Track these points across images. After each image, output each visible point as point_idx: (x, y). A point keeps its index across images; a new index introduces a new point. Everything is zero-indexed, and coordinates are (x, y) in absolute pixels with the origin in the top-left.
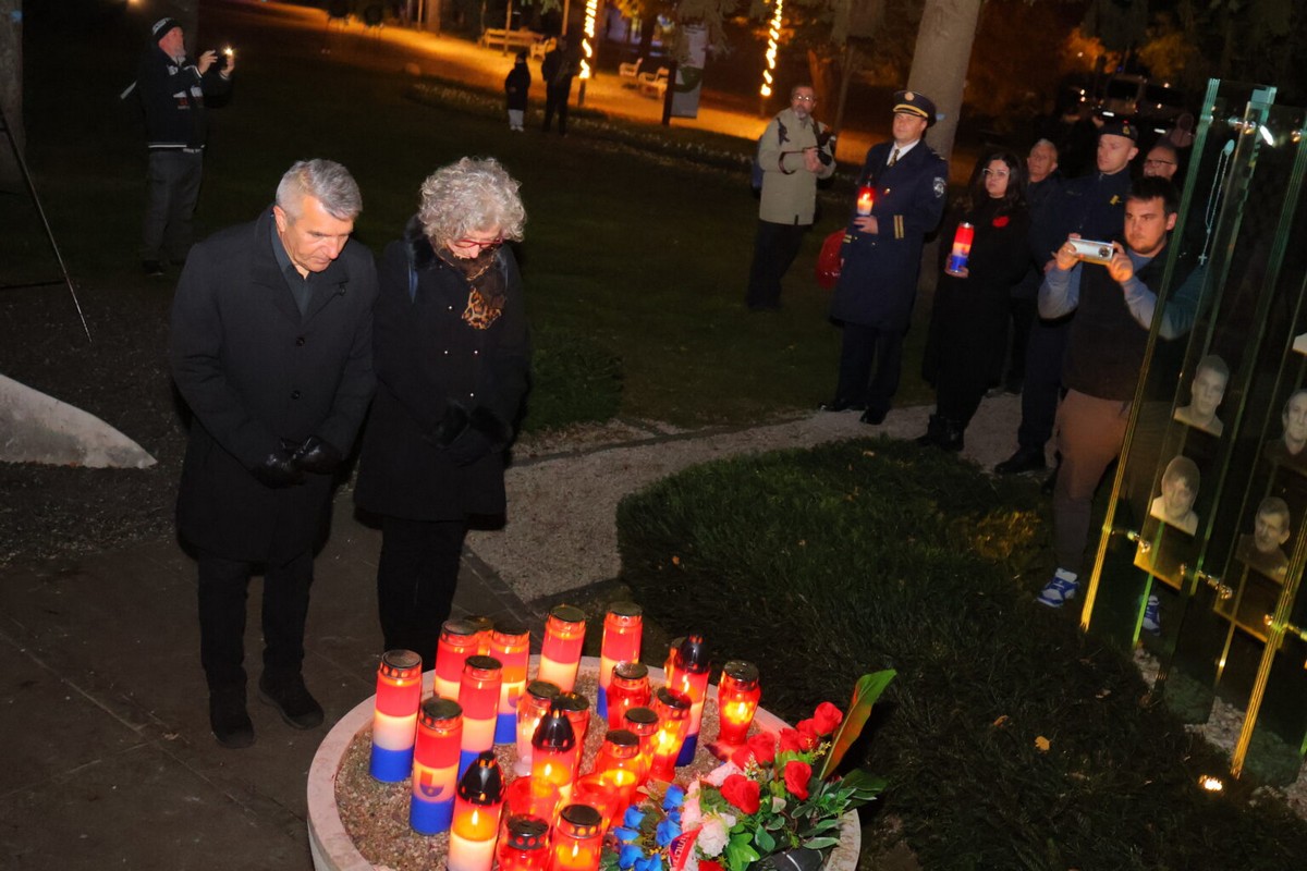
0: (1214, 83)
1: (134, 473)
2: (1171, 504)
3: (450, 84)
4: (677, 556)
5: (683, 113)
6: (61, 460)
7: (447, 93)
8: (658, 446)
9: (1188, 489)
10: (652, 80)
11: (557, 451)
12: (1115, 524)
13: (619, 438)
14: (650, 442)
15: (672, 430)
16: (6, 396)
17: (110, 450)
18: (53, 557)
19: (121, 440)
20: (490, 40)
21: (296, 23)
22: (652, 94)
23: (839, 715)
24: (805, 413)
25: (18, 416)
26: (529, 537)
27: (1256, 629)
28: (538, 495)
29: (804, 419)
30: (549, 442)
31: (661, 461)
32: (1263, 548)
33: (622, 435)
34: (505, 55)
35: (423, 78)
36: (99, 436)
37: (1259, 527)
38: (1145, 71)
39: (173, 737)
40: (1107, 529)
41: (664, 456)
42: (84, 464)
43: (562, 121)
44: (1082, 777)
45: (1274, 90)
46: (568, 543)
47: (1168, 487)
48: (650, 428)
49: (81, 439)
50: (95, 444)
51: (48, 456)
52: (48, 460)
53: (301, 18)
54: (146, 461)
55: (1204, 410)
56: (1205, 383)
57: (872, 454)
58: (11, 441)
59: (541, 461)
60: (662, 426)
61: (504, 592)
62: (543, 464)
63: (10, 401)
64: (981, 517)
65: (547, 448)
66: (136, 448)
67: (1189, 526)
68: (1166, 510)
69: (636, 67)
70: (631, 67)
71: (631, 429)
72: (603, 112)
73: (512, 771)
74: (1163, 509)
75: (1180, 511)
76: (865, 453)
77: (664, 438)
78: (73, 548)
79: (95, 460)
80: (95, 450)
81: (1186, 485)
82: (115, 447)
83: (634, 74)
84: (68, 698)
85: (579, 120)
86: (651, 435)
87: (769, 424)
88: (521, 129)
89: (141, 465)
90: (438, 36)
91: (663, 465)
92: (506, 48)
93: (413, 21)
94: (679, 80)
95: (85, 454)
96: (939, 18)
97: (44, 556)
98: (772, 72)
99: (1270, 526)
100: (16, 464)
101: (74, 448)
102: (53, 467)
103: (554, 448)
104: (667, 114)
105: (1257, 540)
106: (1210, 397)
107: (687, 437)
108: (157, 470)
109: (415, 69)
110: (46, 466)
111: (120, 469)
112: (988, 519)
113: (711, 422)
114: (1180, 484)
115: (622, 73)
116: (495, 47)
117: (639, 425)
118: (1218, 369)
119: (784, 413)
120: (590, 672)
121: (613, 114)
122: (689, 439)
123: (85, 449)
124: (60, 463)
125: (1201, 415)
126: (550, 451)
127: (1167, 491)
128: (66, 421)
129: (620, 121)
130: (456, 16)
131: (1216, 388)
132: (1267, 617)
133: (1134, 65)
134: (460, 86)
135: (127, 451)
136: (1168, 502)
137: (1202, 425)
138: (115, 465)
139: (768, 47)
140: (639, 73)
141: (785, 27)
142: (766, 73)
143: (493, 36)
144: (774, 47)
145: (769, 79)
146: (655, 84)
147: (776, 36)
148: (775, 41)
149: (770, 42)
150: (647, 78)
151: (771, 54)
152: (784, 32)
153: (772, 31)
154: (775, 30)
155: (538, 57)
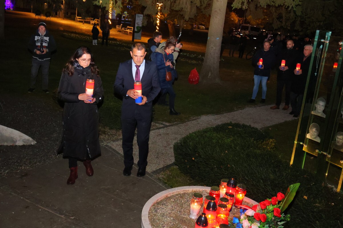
0: (318, 31)
1: (31, 146)
2: (312, 135)
3: (72, 32)
4: (193, 157)
5: (137, 38)
6: (10, 144)
7: (73, 35)
8: (165, 128)
9: (316, 131)
10: (126, 29)
12: (298, 141)
13: (154, 127)
14: (163, 128)
15: (167, 124)
17: (23, 140)
18: (19, 171)
19: (26, 137)
20: (79, 20)
21: (24, 17)
22: (126, 33)
23: (283, 195)
24: (198, 117)
27: (338, 164)
29: (199, 119)
31: (168, 132)
32: (338, 144)
33: (155, 126)
34: (83, 24)
35: (64, 31)
36: (20, 136)
37: (337, 139)
38: (249, 23)
39: (73, 218)
40: (296, 142)
41: (168, 131)
42: (16, 144)
43: (107, 42)
44: (318, 205)
45: (331, 32)
46: (153, 156)
47: (311, 131)
48: (162, 124)
49: (15, 138)
50: (19, 139)
51: (6, 143)
52: (6, 144)
53: (25, 15)
54: (34, 143)
55: (319, 111)
56: (319, 105)
57: (231, 127)
60: (164, 123)
64: (263, 141)
66: (30, 139)
67: (318, 140)
68: (311, 136)
69: (121, 26)
70: (119, 26)
71: (157, 124)
72: (116, 38)
73: (189, 217)
74: (310, 136)
75: (314, 137)
76: (229, 127)
77: (167, 126)
78: (23, 168)
79: (19, 143)
80: (19, 140)
81: (316, 130)
82: (24, 139)
83: (120, 28)
84: (40, 210)
85: (111, 41)
86: (163, 126)
87: (190, 121)
88: (96, 44)
89: (32, 144)
90: (63, 19)
91: (168, 133)
92: (84, 22)
93: (56, 15)
94: (136, 30)
95: (16, 142)
96: (216, 13)
97: (16, 171)
98: (158, 26)
99: (340, 139)
101: (13, 140)
102: (7, 146)
104: (133, 38)
105: (336, 143)
106: (321, 108)
107: (172, 125)
108: (37, 145)
109: (62, 29)
110: (5, 146)
111: (27, 145)
112: (265, 142)
113: (176, 121)
114: (314, 130)
115: (117, 28)
117: (159, 123)
118: (323, 101)
119: (193, 117)
120: (196, 190)
121: (118, 39)
122: (172, 126)
123: (16, 140)
125: (319, 113)
127: (310, 131)
128: (10, 133)
129: (121, 41)
130: (68, 14)
131: (322, 106)
132: (341, 161)
133: (246, 22)
134: (76, 33)
135: (28, 140)
136: (311, 134)
137: (319, 115)
138: (25, 144)
139: (157, 20)
140: (122, 28)
141: (161, 14)
142: (157, 27)
143: (79, 18)
144: (159, 20)
145: (158, 28)
146: (126, 30)
147: (159, 17)
148: (159, 18)
149: (158, 18)
150: (124, 29)
151: (158, 22)
152: (161, 16)
153: (158, 16)
154: (159, 15)
155: (92, 24)
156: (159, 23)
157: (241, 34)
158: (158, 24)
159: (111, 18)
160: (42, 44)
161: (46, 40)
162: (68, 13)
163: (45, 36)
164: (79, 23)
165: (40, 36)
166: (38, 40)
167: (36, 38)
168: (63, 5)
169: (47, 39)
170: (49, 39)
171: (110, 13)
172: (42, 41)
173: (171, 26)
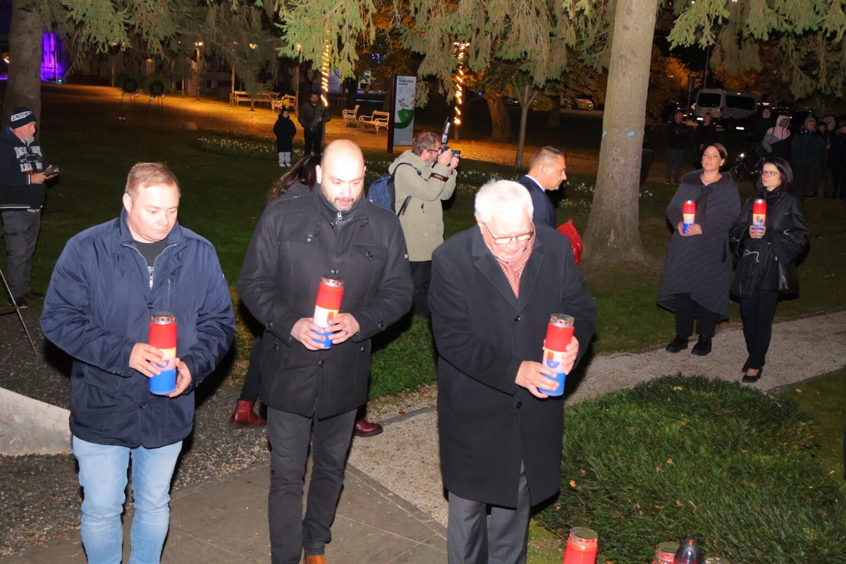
3: (222, 135)
4: (571, 479)
5: (402, 143)
6: (55, 451)
7: (223, 142)
10: (369, 119)
11: (417, 408)
16: (8, 404)
20: (239, 99)
21: (93, 98)
22: (372, 130)
25: (18, 419)
26: (425, 476)
28: (418, 443)
30: (409, 402)
34: (252, 110)
35: (201, 132)
38: (720, 85)
51: (44, 448)
52: (44, 451)
53: (93, 94)
57: (680, 388)
58: (15, 439)
59: (410, 417)
61: (428, 521)
62: (412, 418)
63: (11, 408)
64: (778, 428)
65: (409, 406)
69: (355, 111)
70: (350, 111)
76: (675, 389)
83: (354, 116)
88: (288, 165)
90: (198, 100)
92: (252, 105)
93: (179, 91)
94: (397, 120)
96: (624, 62)
97: (72, 527)
100: (19, 458)
101: (63, 439)
102: (48, 457)
103: (414, 406)
104: (390, 144)
109: (193, 126)
110: (42, 456)
112: (783, 429)
115: (345, 116)
116: (242, 104)
124: (53, 454)
126: (412, 408)
128: (57, 420)
130: (209, 86)
133: (712, 82)
134: (231, 136)
139: (457, 89)
140: (358, 116)
141: (465, 74)
142: (456, 108)
144: (460, 89)
145: (459, 113)
146: (371, 122)
147: (461, 81)
148: (461, 85)
149: (457, 85)
150: (366, 119)
151: (458, 94)
152: (466, 77)
153: (458, 78)
154: (460, 76)
155: (276, 108)
156: (462, 98)
157: (698, 119)
158: (460, 102)
159: (327, 90)
162: (210, 83)
164: (241, 108)
166: (23, 157)
167: (18, 152)
168: (196, 61)
171: (325, 77)
172: (31, 158)
173: (496, 104)
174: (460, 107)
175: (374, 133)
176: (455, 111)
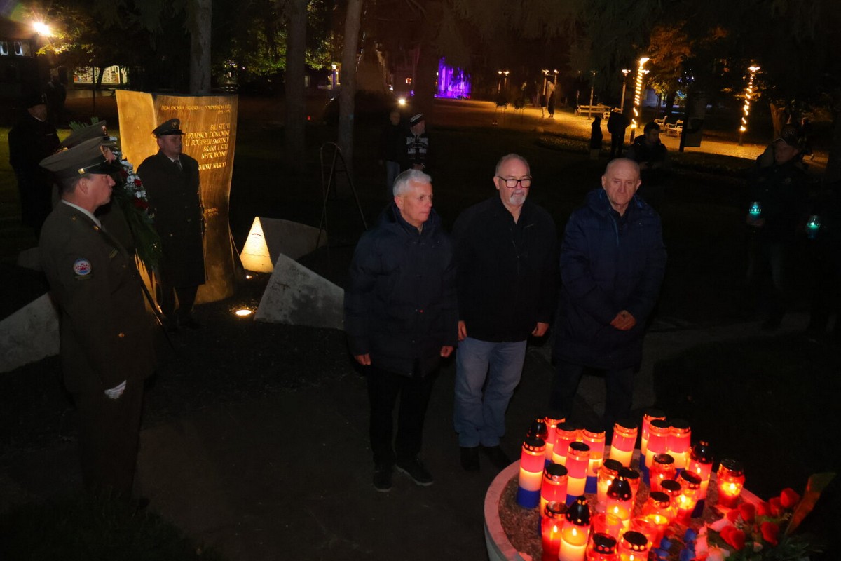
4: (690, 395)
5: (692, 144)
8: (677, 333)
10: (674, 127)
14: (673, 330)
20: (581, 111)
22: (674, 134)
34: (589, 119)
35: (546, 134)
53: (483, 107)
60: (680, 321)
69: (664, 120)
71: (662, 323)
73: (595, 509)
77: (681, 328)
86: (674, 327)
94: (689, 127)
104: (683, 145)
109: (542, 129)
116: (584, 115)
134: (565, 137)
139: (745, 104)
140: (665, 124)
141: (755, 92)
142: (743, 119)
143: (582, 109)
144: (748, 103)
145: (745, 122)
146: (675, 129)
147: (749, 97)
148: (749, 100)
149: (746, 101)
150: (670, 126)
151: (746, 108)
152: (754, 94)
153: (747, 95)
154: (749, 94)
155: (607, 118)
156: (748, 110)
158: (747, 113)
159: (638, 104)
160: (417, 150)
161: (424, 144)
162: (565, 100)
163: (422, 136)
164: (582, 117)
165: (413, 136)
166: (411, 144)
167: (409, 141)
168: (553, 82)
169: (425, 141)
170: (428, 142)
171: (638, 94)
172: (417, 145)
173: (779, 116)
174: (747, 118)
175: (675, 137)
176: (742, 121)
